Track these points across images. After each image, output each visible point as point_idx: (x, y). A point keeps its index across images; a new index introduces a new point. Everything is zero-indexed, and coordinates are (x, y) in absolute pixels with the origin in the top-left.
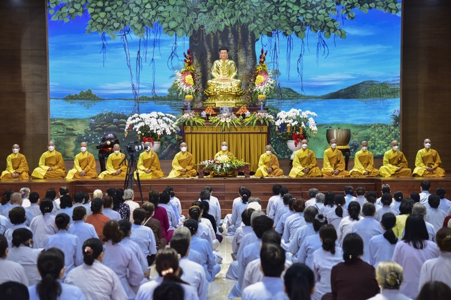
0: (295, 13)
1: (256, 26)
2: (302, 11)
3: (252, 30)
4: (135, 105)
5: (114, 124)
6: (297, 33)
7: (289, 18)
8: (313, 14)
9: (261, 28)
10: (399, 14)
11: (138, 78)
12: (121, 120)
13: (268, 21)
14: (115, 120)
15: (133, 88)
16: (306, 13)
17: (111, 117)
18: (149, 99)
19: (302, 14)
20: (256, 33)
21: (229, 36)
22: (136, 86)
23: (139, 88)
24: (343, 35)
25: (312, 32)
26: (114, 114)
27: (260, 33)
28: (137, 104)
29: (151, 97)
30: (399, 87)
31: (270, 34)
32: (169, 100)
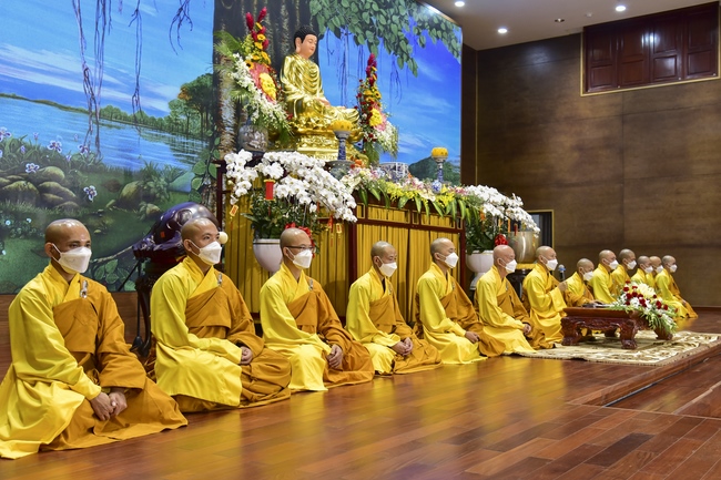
0: (368, 6)
1: (320, 7)
2: (375, 7)
3: (314, 12)
4: (90, 131)
5: (27, 179)
6: (370, 44)
7: (361, 12)
8: (387, 19)
9: (328, 13)
10: (459, 60)
11: (100, 53)
12: (50, 169)
13: (336, 6)
14: (31, 167)
15: (87, 80)
16: (380, 13)
17: (20, 155)
18: (125, 120)
19: (375, 13)
20: (321, 21)
21: (283, 13)
22: (93, 73)
23: (101, 83)
24: (414, 69)
25: (385, 51)
26: (28, 148)
27: (326, 25)
28: (94, 128)
29: (129, 114)
30: (458, 171)
31: (338, 33)
32: (171, 130)
